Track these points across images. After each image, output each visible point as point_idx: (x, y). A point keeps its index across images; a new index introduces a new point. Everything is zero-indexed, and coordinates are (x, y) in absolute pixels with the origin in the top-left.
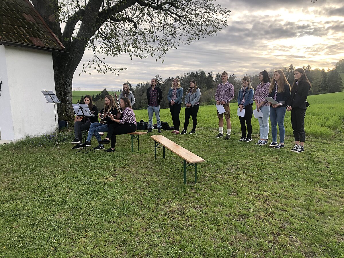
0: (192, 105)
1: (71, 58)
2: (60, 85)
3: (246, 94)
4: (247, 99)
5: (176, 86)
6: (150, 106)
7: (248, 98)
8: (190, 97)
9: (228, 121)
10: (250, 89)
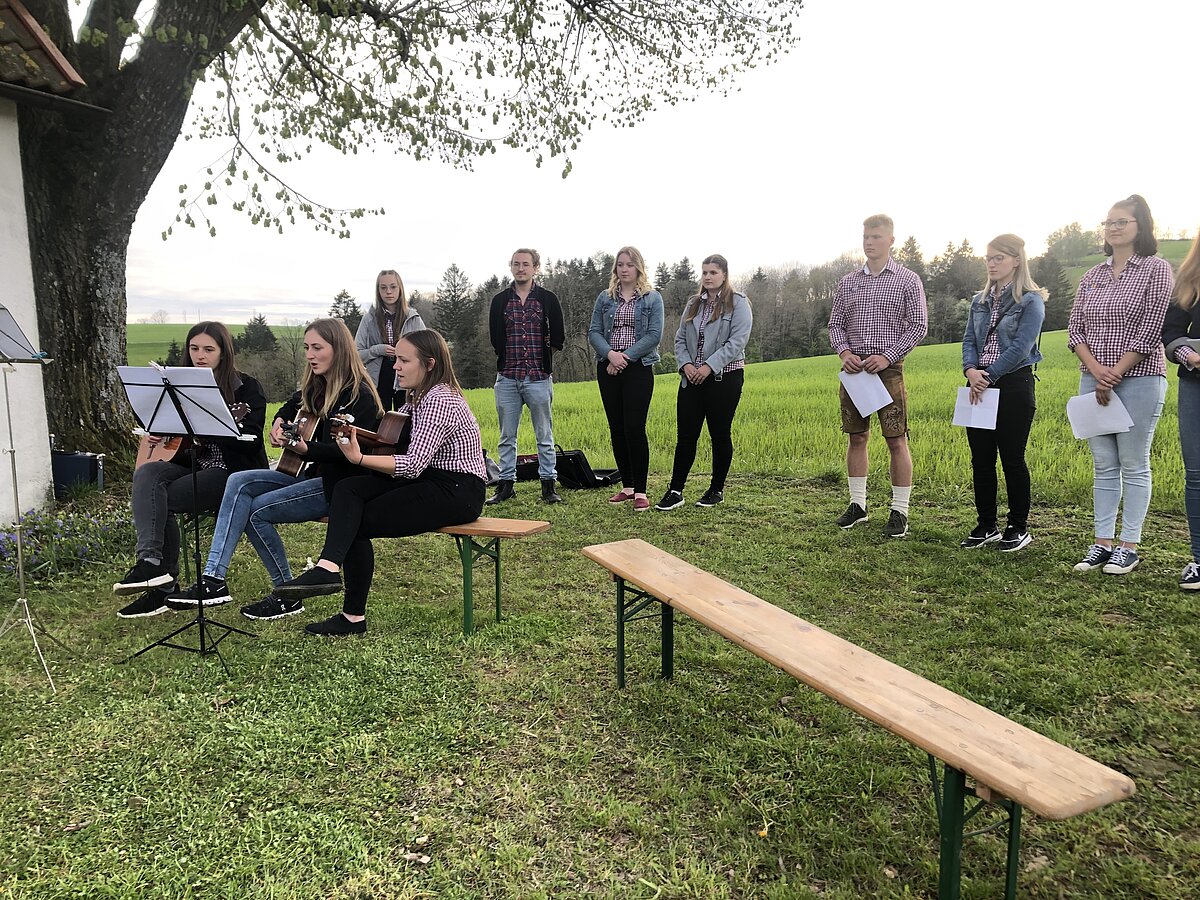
0: (717, 372)
1: (121, 140)
2: (60, 274)
3: (1005, 320)
4: (1007, 342)
5: (628, 284)
6: (507, 376)
7: (1012, 338)
8: (706, 335)
9: (898, 447)
10: (1024, 292)
